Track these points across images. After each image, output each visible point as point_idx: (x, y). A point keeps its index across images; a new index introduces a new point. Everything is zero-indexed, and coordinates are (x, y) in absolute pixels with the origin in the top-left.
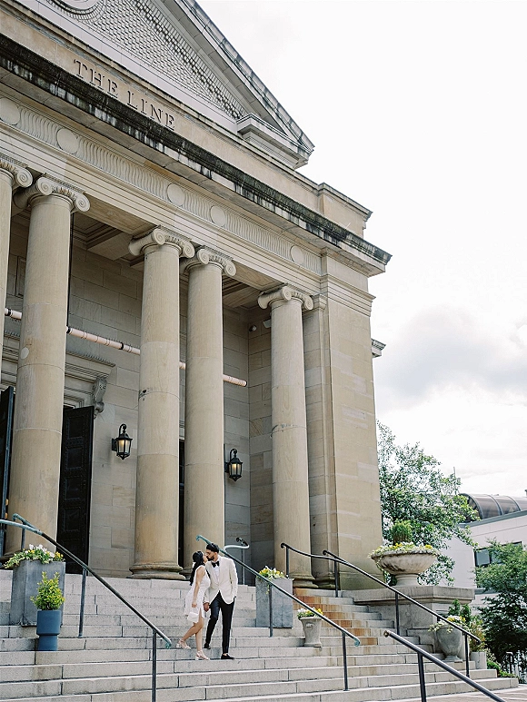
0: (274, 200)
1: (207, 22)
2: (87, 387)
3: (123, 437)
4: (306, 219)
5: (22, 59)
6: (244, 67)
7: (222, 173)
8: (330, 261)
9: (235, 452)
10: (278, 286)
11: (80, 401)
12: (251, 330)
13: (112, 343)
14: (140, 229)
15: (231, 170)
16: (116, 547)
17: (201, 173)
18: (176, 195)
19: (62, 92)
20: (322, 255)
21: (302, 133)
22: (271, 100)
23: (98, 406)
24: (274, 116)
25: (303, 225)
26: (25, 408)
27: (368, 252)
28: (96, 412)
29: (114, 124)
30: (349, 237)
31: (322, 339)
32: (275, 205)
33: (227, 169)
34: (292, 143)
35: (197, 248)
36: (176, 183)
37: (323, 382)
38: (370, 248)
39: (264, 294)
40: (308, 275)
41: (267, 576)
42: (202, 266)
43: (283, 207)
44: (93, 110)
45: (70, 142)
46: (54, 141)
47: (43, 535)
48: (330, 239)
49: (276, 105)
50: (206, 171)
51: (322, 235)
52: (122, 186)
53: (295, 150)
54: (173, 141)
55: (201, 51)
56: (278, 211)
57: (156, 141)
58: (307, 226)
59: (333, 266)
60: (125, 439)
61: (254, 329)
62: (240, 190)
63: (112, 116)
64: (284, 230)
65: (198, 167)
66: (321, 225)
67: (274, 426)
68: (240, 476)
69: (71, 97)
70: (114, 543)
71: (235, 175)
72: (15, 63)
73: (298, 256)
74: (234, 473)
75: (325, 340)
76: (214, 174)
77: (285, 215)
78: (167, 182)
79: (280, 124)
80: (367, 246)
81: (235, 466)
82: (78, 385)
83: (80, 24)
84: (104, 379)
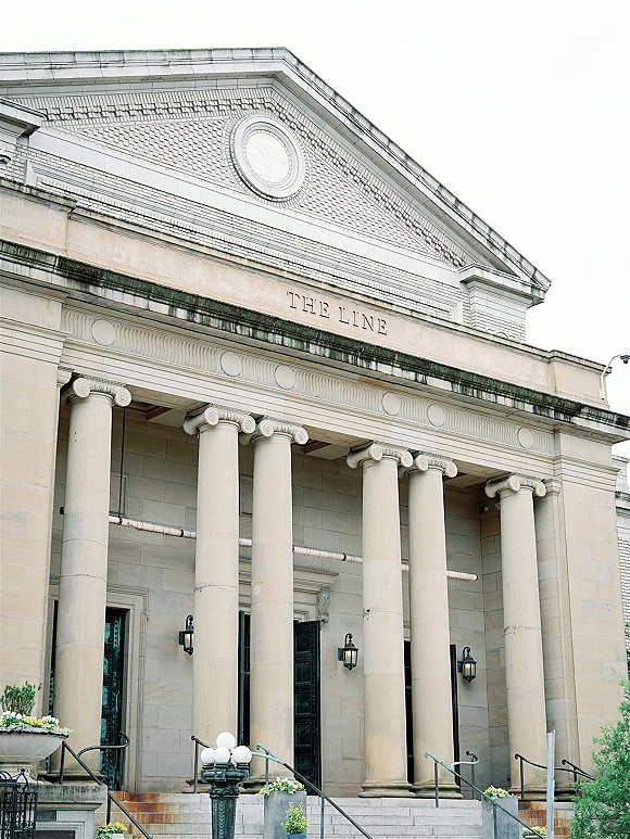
0: (496, 389)
1: (419, 171)
2: (312, 599)
3: (349, 647)
4: (534, 402)
5: (243, 319)
6: (463, 210)
7: (438, 375)
8: (563, 437)
9: (468, 651)
10: (505, 476)
11: (305, 613)
12: (482, 510)
13: (335, 555)
14: (357, 443)
15: (447, 371)
16: (347, 759)
17: (416, 380)
18: (391, 403)
19: (278, 339)
20: (555, 432)
21: (536, 269)
22: (497, 240)
23: (323, 617)
24: (501, 257)
25: (529, 408)
26: (260, 643)
27: (608, 422)
28: (322, 624)
29: (327, 355)
30: (585, 410)
31: (557, 528)
32: (496, 395)
33: (443, 370)
34: (524, 284)
35: (415, 454)
36: (391, 391)
37: (560, 575)
38: (610, 416)
39: (492, 482)
40: (539, 458)
41: (492, 795)
42: (421, 473)
43: (505, 394)
44: (308, 347)
45: (287, 377)
46: (273, 380)
47: (285, 765)
48: (562, 417)
49: (503, 244)
50: (420, 377)
51: (552, 414)
52: (339, 409)
53: (528, 290)
54: (385, 356)
55: (415, 202)
56: (501, 400)
57: (369, 360)
58: (534, 408)
59: (568, 443)
60: (351, 650)
61: (486, 509)
62: (458, 388)
63: (325, 347)
64: (509, 415)
65: (412, 375)
66: (550, 404)
67: (506, 627)
68: (474, 677)
69: (287, 341)
70: (345, 756)
71: (452, 375)
72: (237, 324)
73: (527, 438)
74: (468, 674)
75: (560, 528)
76: (428, 378)
77: (509, 402)
78: (381, 392)
79: (509, 264)
80: (606, 415)
81: (468, 666)
82: (303, 597)
83: (287, 212)
84: (328, 589)
